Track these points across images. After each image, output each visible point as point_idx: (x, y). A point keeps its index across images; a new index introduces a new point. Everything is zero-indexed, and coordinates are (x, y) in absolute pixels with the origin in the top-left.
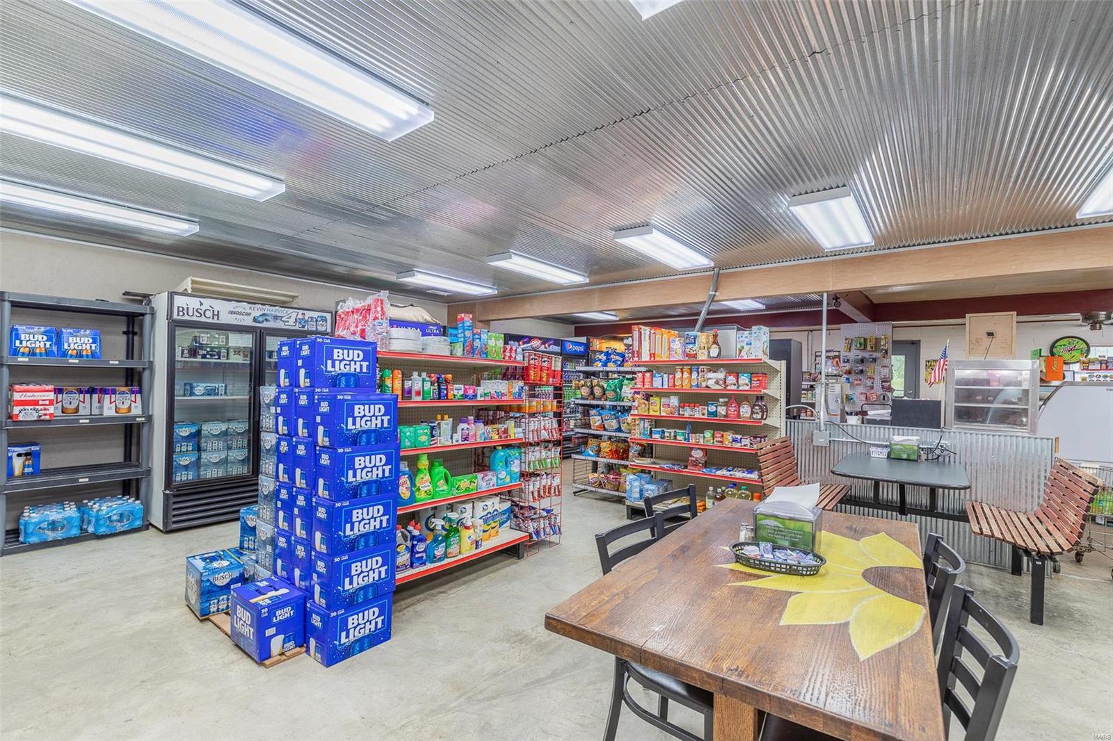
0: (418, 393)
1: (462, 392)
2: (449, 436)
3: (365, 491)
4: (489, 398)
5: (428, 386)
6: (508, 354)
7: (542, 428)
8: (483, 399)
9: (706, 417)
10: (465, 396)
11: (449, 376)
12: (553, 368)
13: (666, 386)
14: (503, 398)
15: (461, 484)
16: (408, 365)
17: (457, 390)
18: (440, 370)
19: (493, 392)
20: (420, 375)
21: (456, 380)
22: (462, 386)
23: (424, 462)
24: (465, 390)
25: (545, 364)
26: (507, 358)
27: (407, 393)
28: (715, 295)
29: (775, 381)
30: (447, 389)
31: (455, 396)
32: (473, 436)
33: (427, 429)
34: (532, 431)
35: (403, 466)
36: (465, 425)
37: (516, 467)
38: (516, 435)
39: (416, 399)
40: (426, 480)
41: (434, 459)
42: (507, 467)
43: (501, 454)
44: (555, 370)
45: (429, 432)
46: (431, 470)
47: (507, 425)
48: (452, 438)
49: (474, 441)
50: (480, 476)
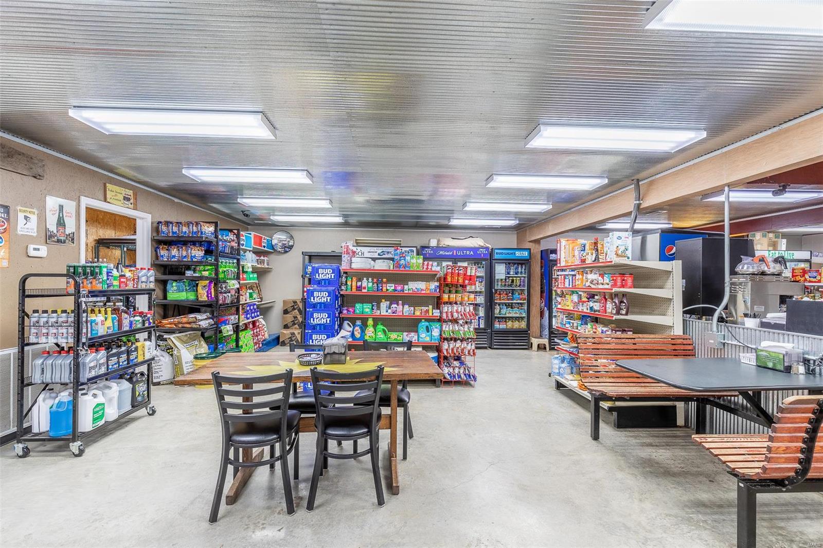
0: (365, 288)
1: (393, 288)
2: (384, 310)
3: (318, 328)
4: (411, 292)
5: (370, 285)
6: (425, 267)
7: (455, 311)
8: (407, 292)
9: (589, 311)
10: (395, 290)
11: (385, 280)
12: (469, 274)
13: (571, 286)
14: (422, 292)
15: (393, 335)
16: (360, 275)
17: (391, 287)
18: (378, 276)
19: (414, 288)
20: (368, 280)
21: (388, 282)
22: (393, 285)
23: (370, 322)
24: (395, 287)
25: (461, 272)
26: (425, 269)
27: (359, 288)
28: (639, 205)
29: (669, 281)
30: (382, 286)
31: (387, 290)
32: (400, 312)
33: (370, 306)
34: (447, 313)
35: (358, 323)
36: (396, 306)
37: (436, 333)
38: (434, 314)
39: (363, 291)
40: (370, 331)
41: (376, 321)
42: (428, 331)
43: (424, 324)
44: (470, 276)
45: (371, 307)
46: (375, 326)
47: (427, 308)
48: (387, 312)
49: (401, 314)
50: (405, 334)
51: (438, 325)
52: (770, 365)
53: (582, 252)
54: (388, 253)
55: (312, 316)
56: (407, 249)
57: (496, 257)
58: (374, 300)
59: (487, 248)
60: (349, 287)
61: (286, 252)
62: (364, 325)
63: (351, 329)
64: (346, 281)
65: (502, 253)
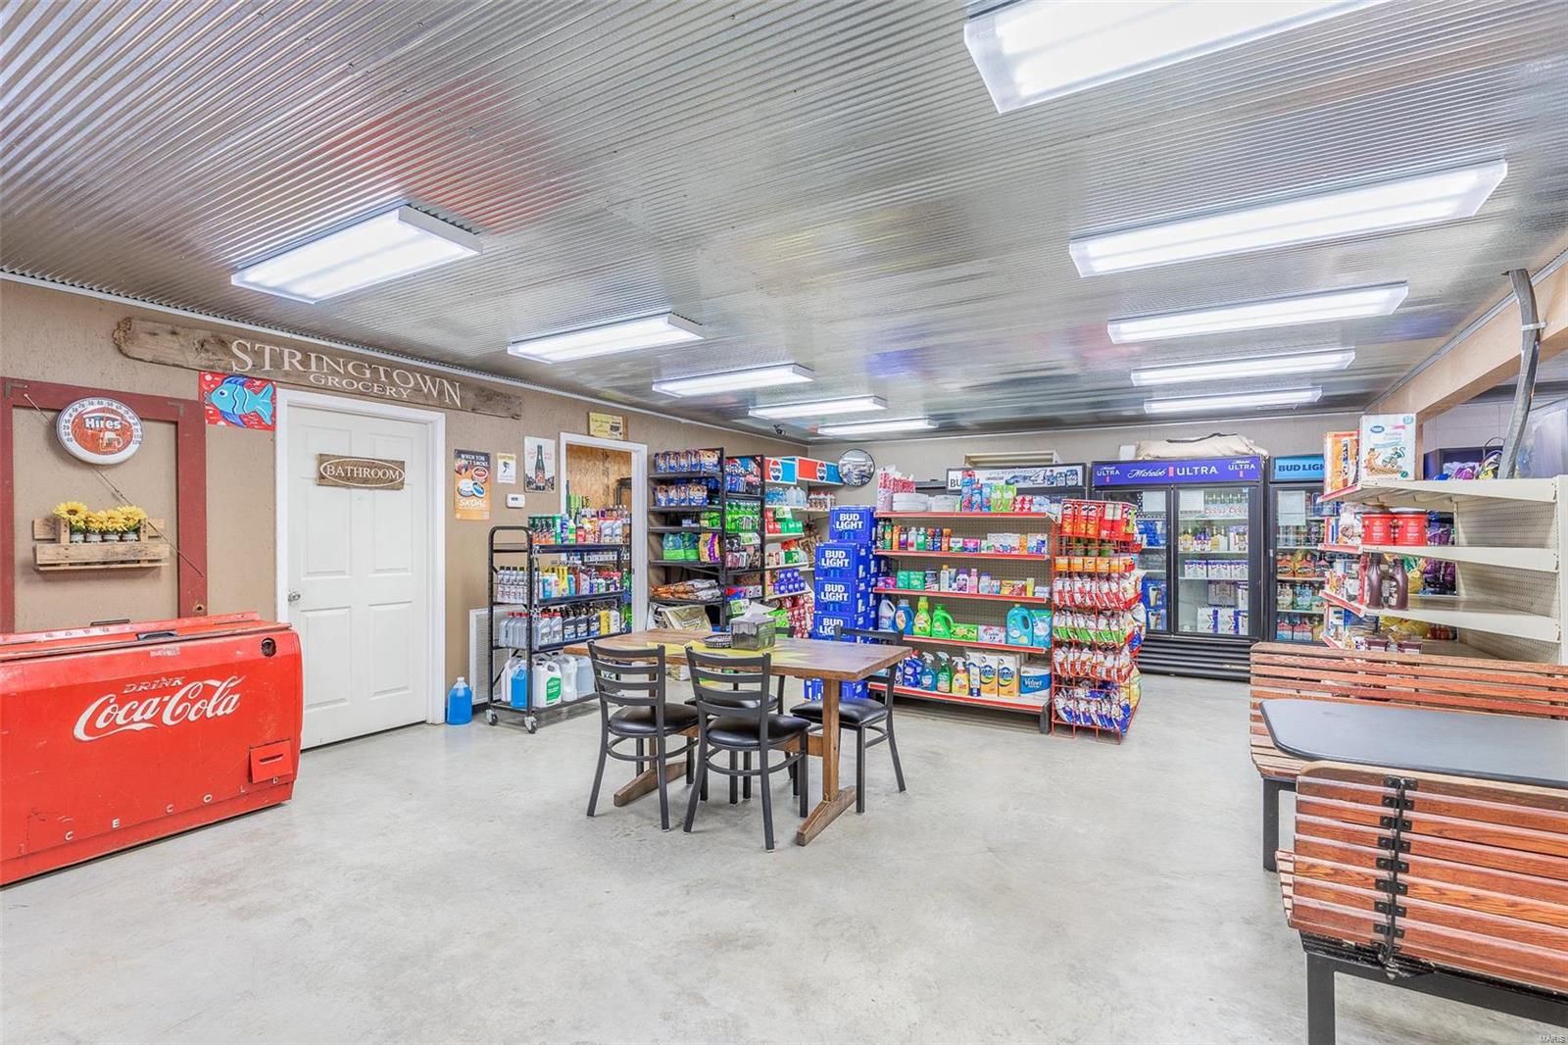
0: (912, 545)
1: (961, 545)
2: (947, 584)
4: (993, 552)
5: (921, 539)
6: (1018, 506)
8: (985, 552)
10: (964, 549)
11: (946, 531)
14: (1013, 553)
15: (957, 630)
16: (906, 523)
17: (957, 543)
18: (937, 526)
19: (997, 545)
20: (918, 530)
21: (954, 533)
22: (961, 540)
23: (923, 604)
24: (964, 542)
25: (1094, 513)
26: (1017, 510)
27: (903, 545)
30: (941, 542)
31: (950, 548)
32: (973, 587)
33: (920, 575)
34: (1060, 592)
35: (904, 603)
36: (965, 576)
37: (1041, 630)
38: (1037, 595)
39: (910, 549)
40: (922, 618)
41: (934, 602)
42: (1026, 626)
43: (1016, 613)
44: (1113, 521)
45: (921, 578)
46: (931, 611)
47: (1024, 583)
48: (950, 587)
49: (975, 592)
50: (982, 628)
51: (1045, 615)
54: (1025, 478)
56: (1064, 469)
57: (1279, 475)
58: (929, 565)
59: (1255, 459)
60: (888, 543)
61: (863, 484)
62: (912, 612)
63: (891, 614)
64: (884, 533)
65: (1295, 468)
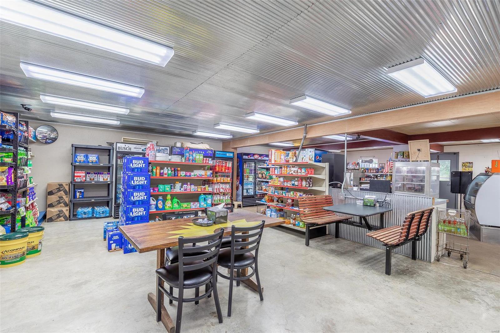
0: (166, 174)
1: (184, 174)
2: (178, 188)
3: (137, 203)
4: (196, 177)
5: (170, 172)
6: (205, 161)
7: (221, 188)
8: (193, 177)
9: (291, 186)
10: (186, 175)
11: (179, 169)
12: (228, 166)
13: (279, 174)
14: (203, 177)
15: (184, 205)
16: (162, 165)
17: (182, 174)
18: (175, 167)
19: (198, 174)
20: (167, 168)
21: (181, 170)
22: (185, 172)
23: (169, 197)
25: (224, 165)
26: (204, 162)
27: (161, 174)
28: (306, 136)
29: (324, 172)
30: (178, 173)
31: (181, 175)
32: (189, 189)
33: (169, 186)
34: (216, 189)
35: (160, 198)
36: (186, 186)
37: (209, 202)
38: (209, 190)
39: (165, 176)
40: (168, 204)
41: (173, 196)
42: (205, 201)
43: (203, 196)
44: (228, 167)
45: (170, 187)
46: (172, 199)
47: (204, 187)
48: (180, 190)
49: (190, 191)
50: (192, 203)
51: (210, 196)
52: (369, 204)
53: (287, 157)
55: (132, 195)
56: (163, 148)
57: (217, 156)
58: (171, 182)
59: (212, 150)
60: (155, 174)
61: (48, 143)
62: (165, 200)
63: (155, 203)
64: (152, 170)
65: (220, 154)
